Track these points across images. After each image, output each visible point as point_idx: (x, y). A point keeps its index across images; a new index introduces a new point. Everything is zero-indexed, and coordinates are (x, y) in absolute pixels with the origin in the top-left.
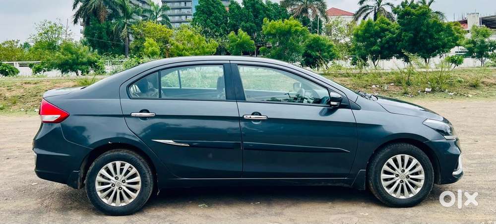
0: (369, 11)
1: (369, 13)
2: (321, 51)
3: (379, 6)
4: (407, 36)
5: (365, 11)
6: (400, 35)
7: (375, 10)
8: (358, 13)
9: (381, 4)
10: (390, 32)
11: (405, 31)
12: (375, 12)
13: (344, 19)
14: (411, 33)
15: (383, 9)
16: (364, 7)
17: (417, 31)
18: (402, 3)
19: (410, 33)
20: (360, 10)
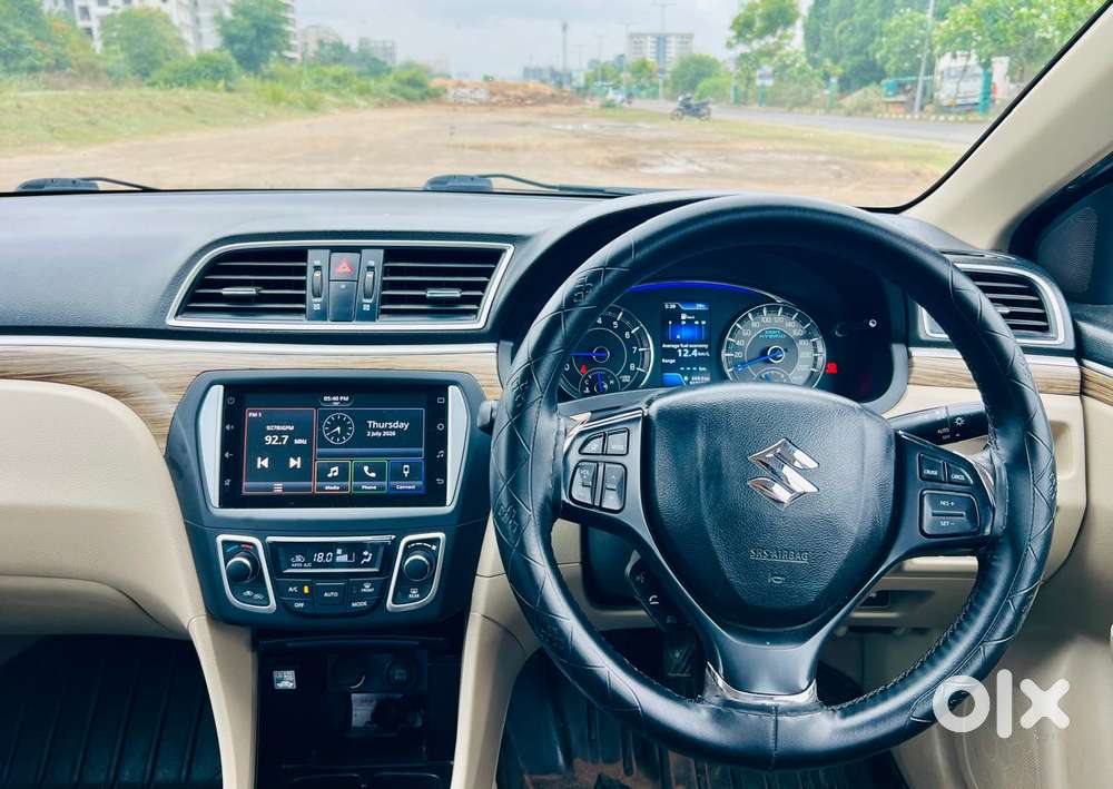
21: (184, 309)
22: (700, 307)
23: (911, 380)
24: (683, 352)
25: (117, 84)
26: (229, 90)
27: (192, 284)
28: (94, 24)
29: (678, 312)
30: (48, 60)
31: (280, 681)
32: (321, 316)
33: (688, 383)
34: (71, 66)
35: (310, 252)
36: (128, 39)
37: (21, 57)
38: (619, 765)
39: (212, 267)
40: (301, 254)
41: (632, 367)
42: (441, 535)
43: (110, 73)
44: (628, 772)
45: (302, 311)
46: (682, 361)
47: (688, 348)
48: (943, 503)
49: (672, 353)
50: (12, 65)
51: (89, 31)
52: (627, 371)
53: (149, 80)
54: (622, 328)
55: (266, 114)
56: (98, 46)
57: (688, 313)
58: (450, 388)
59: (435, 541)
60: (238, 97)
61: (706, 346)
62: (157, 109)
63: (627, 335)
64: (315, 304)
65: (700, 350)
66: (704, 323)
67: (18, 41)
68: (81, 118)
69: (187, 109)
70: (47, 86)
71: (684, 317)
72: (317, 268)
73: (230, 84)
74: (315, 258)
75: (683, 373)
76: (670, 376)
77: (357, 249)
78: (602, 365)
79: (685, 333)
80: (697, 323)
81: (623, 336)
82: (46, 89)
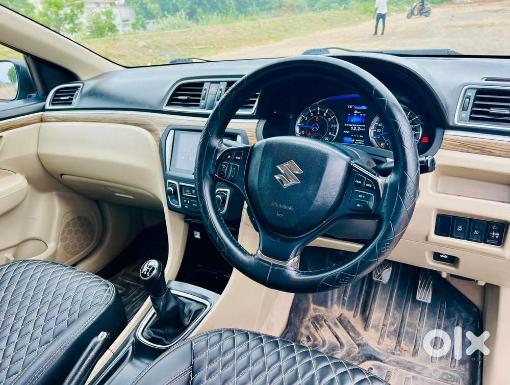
21: (168, 104)
22: (364, 107)
23: (441, 147)
24: (354, 128)
25: (301, 11)
26: (345, 9)
27: (172, 95)
29: (354, 109)
30: (276, 4)
31: (196, 235)
32: (204, 108)
33: (354, 142)
34: (284, 6)
35: (205, 83)
38: (352, 313)
39: (179, 89)
40: (202, 84)
41: (330, 134)
42: (228, 190)
43: (298, 7)
44: (354, 316)
45: (198, 105)
46: (353, 132)
47: (356, 126)
48: (360, 196)
49: (348, 128)
50: (263, 8)
52: (328, 136)
53: (314, 8)
54: (328, 116)
55: (359, 19)
57: (358, 110)
58: (238, 136)
59: (226, 192)
60: (347, 12)
61: (365, 126)
62: (312, 22)
63: (329, 119)
64: (202, 103)
65: (361, 127)
66: (364, 115)
68: (282, 28)
69: (325, 20)
70: (275, 16)
71: (356, 112)
72: (205, 90)
73: (347, 6)
74: (206, 86)
75: (353, 138)
76: (347, 139)
77: (218, 82)
78: (316, 132)
79: (355, 119)
80: (361, 115)
81: (328, 120)
82: (274, 17)
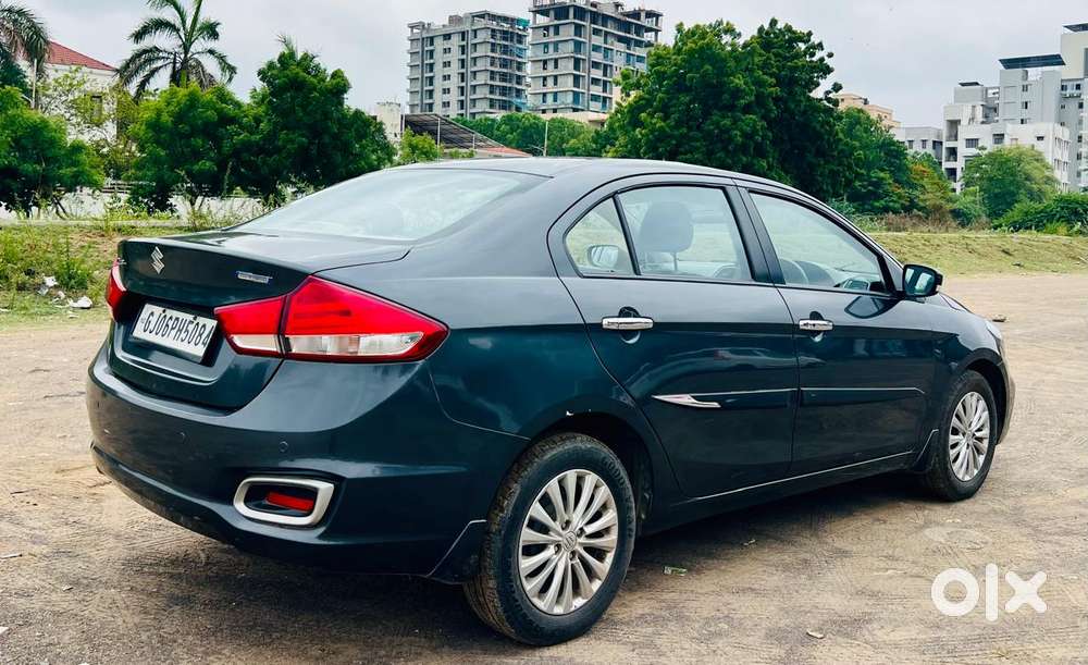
0: (160, 63)
1: (157, 69)
2: (47, 160)
3: (186, 52)
4: (292, 141)
5: (150, 61)
6: (271, 137)
7: (175, 63)
8: (127, 65)
9: (192, 49)
10: (242, 127)
11: (285, 127)
12: (174, 68)
13: (92, 77)
14: (303, 136)
15: (199, 63)
16: (145, 51)
17: (316, 132)
18: (280, 57)
19: (299, 135)
20: (132, 60)
28: (959, 165)
36: (990, 179)
37: (878, 197)
51: (952, 172)
56: (958, 186)
67: (879, 183)
